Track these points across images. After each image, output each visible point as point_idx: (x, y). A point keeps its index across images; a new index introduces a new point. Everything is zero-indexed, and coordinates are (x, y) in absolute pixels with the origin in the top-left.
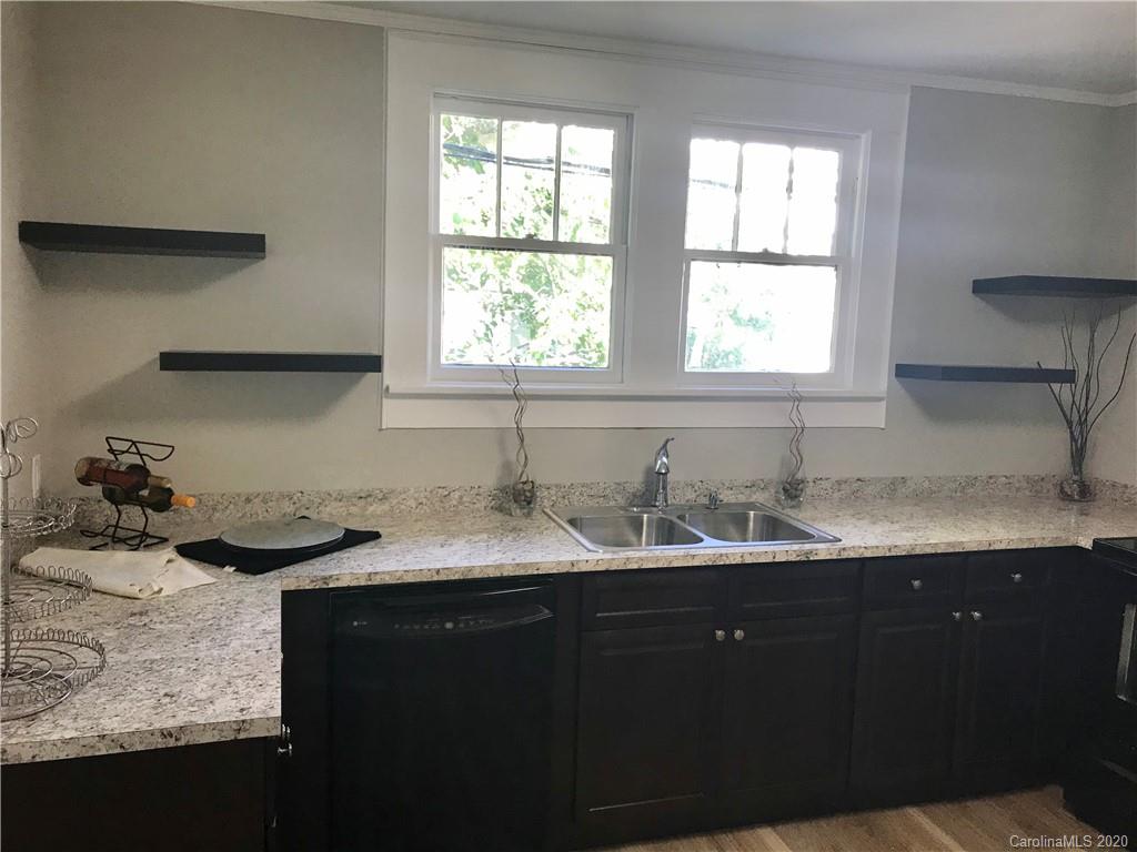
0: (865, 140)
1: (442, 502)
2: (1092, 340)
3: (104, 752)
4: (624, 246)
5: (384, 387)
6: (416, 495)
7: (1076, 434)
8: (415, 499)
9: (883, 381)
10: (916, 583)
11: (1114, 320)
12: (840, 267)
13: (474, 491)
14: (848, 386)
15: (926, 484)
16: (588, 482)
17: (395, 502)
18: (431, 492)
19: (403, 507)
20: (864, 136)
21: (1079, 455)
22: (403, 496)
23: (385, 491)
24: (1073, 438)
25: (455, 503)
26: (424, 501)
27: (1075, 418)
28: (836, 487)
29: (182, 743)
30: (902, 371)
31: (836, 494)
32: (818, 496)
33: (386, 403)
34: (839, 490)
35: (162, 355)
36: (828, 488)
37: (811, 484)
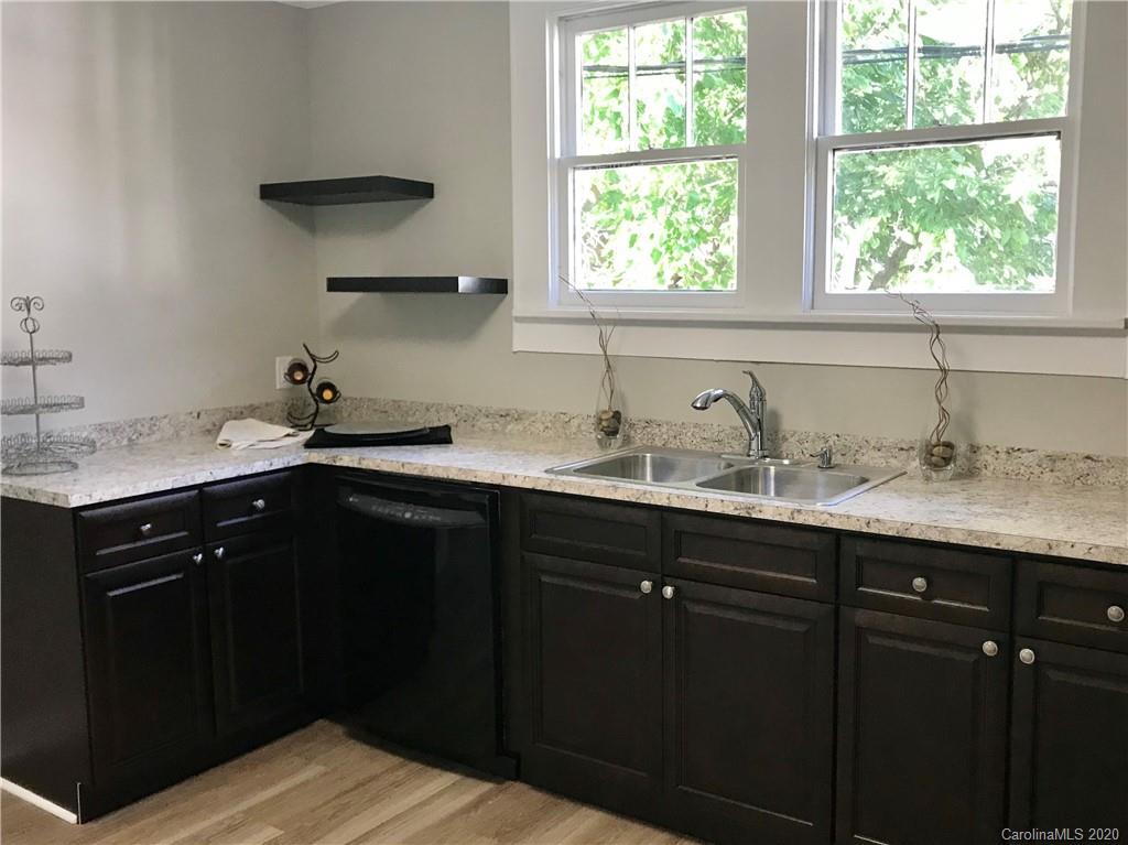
1: (564, 428)
6: (543, 419)
8: (543, 422)
17: (527, 423)
18: (555, 417)
23: (519, 412)
25: (574, 430)
31: (1047, 476)
32: (1016, 475)
33: (516, 326)
34: (1052, 471)
35: (329, 280)
36: (1034, 464)
37: (1003, 456)
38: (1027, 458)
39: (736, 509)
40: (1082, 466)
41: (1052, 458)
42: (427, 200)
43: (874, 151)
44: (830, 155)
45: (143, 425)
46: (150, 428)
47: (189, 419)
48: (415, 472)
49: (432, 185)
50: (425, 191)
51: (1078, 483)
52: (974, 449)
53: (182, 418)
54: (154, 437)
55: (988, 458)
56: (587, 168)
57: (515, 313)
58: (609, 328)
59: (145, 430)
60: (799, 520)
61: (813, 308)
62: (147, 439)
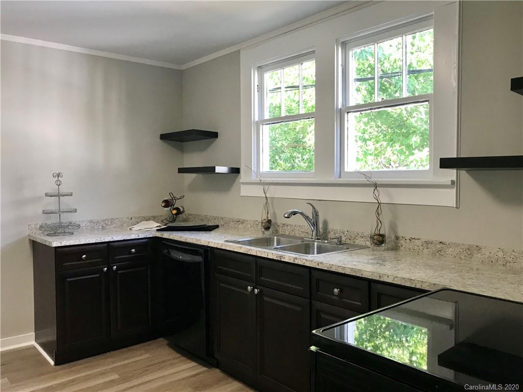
1: (257, 226)
17: (245, 224)
18: (254, 222)
22: (247, 222)
23: (243, 220)
26: (252, 225)
28: (425, 245)
31: (425, 251)
32: (414, 250)
33: (242, 185)
34: (427, 248)
35: (179, 169)
36: (420, 245)
37: (408, 241)
38: (418, 243)
39: (277, 257)
40: (439, 246)
41: (427, 243)
42: (215, 139)
43: (362, 112)
44: (346, 115)
45: (108, 221)
46: (111, 223)
47: (128, 220)
48: (184, 241)
49: (217, 133)
50: (215, 135)
51: (437, 254)
52: (397, 238)
53: (124, 219)
54: (112, 226)
55: (402, 242)
56: (267, 124)
57: (241, 181)
58: (267, 187)
59: (109, 223)
60: (296, 262)
61: (340, 177)
62: (110, 226)
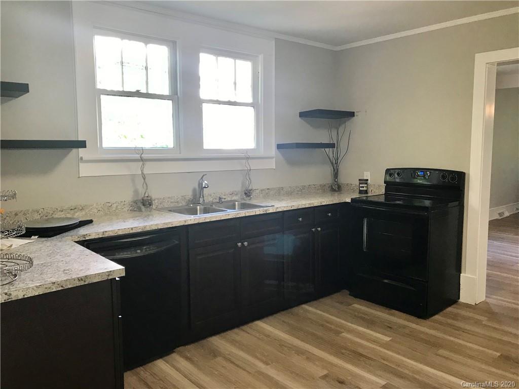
0: (261, 57)
1: (108, 209)
2: (338, 133)
3: (54, 290)
4: (177, 96)
5: (80, 157)
6: (97, 207)
7: (335, 168)
8: (97, 209)
9: (273, 151)
10: (300, 219)
11: (343, 126)
12: (255, 106)
13: (122, 204)
14: (262, 153)
15: (289, 190)
16: (170, 196)
17: (87, 210)
18: (103, 205)
19: (91, 213)
20: (260, 56)
21: (336, 174)
22: (91, 207)
23: (82, 206)
24: (334, 170)
25: (114, 209)
26: (101, 209)
27: (334, 162)
28: (261, 192)
29: (86, 283)
30: (279, 147)
33: (81, 165)
